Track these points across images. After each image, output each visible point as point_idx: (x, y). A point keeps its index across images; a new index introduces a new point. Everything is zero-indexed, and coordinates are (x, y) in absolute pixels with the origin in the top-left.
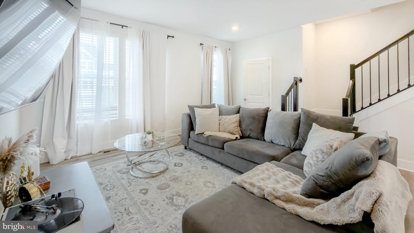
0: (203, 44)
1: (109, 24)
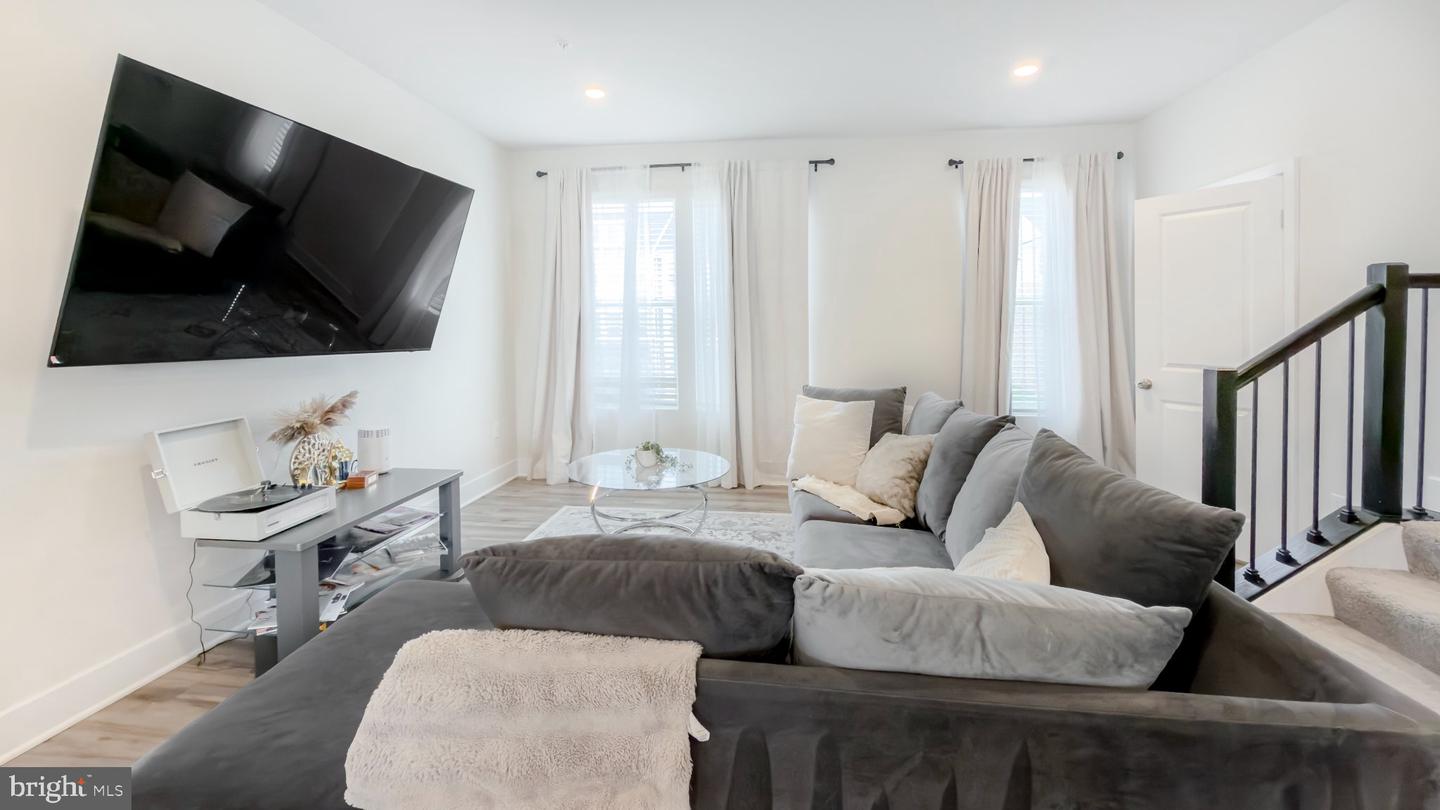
0: (961, 162)
1: (648, 168)
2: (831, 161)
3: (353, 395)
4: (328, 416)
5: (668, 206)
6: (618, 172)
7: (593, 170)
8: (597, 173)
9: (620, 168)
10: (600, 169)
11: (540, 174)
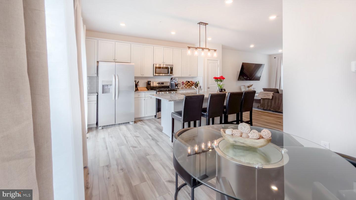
3: (253, 84)
4: (251, 86)
11: (275, 58)
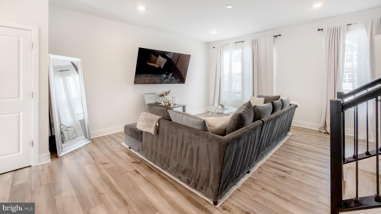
0: (322, 29)
1: (235, 44)
2: (280, 35)
3: (170, 91)
4: (167, 93)
5: (240, 51)
6: (228, 45)
7: (223, 45)
8: (224, 46)
9: (229, 44)
10: (225, 45)
11: (214, 48)
